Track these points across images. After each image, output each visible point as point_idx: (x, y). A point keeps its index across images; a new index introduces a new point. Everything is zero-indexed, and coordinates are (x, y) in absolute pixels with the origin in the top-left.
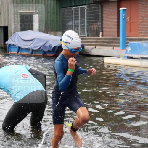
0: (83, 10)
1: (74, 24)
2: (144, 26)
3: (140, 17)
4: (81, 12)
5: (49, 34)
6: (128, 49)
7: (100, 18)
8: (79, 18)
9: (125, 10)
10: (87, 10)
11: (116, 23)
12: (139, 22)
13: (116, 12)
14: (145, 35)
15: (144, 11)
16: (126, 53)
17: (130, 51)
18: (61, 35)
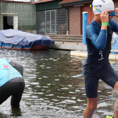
0: (53, 13)
1: (47, 24)
5: (26, 32)
7: (67, 19)
8: (51, 20)
9: (86, 13)
10: (57, 13)
11: (79, 24)
13: (80, 15)
18: (36, 33)
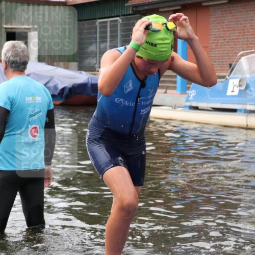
0: (114, 26)
1: (100, 49)
2: (218, 54)
3: (212, 39)
4: (112, 29)
5: (56, 66)
6: (191, 94)
8: (108, 39)
10: (122, 25)
12: (210, 47)
14: (220, 70)
15: (219, 29)
16: (187, 101)
17: (193, 97)
18: (77, 68)
